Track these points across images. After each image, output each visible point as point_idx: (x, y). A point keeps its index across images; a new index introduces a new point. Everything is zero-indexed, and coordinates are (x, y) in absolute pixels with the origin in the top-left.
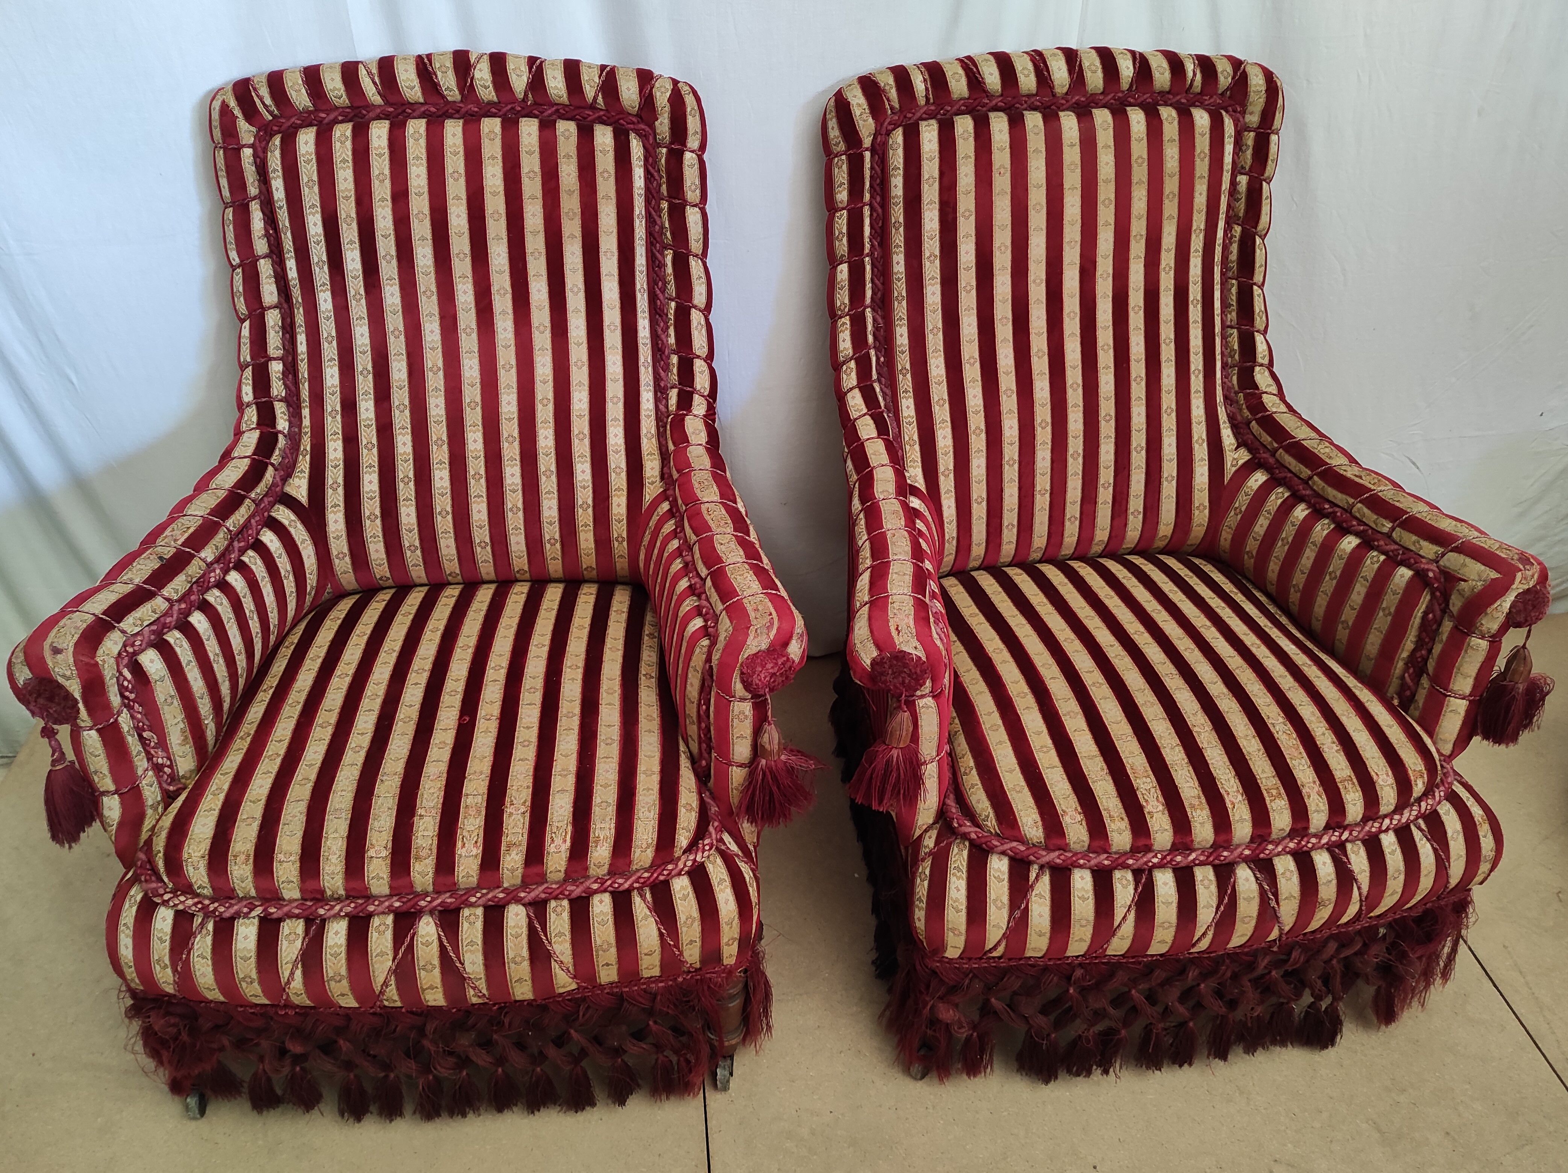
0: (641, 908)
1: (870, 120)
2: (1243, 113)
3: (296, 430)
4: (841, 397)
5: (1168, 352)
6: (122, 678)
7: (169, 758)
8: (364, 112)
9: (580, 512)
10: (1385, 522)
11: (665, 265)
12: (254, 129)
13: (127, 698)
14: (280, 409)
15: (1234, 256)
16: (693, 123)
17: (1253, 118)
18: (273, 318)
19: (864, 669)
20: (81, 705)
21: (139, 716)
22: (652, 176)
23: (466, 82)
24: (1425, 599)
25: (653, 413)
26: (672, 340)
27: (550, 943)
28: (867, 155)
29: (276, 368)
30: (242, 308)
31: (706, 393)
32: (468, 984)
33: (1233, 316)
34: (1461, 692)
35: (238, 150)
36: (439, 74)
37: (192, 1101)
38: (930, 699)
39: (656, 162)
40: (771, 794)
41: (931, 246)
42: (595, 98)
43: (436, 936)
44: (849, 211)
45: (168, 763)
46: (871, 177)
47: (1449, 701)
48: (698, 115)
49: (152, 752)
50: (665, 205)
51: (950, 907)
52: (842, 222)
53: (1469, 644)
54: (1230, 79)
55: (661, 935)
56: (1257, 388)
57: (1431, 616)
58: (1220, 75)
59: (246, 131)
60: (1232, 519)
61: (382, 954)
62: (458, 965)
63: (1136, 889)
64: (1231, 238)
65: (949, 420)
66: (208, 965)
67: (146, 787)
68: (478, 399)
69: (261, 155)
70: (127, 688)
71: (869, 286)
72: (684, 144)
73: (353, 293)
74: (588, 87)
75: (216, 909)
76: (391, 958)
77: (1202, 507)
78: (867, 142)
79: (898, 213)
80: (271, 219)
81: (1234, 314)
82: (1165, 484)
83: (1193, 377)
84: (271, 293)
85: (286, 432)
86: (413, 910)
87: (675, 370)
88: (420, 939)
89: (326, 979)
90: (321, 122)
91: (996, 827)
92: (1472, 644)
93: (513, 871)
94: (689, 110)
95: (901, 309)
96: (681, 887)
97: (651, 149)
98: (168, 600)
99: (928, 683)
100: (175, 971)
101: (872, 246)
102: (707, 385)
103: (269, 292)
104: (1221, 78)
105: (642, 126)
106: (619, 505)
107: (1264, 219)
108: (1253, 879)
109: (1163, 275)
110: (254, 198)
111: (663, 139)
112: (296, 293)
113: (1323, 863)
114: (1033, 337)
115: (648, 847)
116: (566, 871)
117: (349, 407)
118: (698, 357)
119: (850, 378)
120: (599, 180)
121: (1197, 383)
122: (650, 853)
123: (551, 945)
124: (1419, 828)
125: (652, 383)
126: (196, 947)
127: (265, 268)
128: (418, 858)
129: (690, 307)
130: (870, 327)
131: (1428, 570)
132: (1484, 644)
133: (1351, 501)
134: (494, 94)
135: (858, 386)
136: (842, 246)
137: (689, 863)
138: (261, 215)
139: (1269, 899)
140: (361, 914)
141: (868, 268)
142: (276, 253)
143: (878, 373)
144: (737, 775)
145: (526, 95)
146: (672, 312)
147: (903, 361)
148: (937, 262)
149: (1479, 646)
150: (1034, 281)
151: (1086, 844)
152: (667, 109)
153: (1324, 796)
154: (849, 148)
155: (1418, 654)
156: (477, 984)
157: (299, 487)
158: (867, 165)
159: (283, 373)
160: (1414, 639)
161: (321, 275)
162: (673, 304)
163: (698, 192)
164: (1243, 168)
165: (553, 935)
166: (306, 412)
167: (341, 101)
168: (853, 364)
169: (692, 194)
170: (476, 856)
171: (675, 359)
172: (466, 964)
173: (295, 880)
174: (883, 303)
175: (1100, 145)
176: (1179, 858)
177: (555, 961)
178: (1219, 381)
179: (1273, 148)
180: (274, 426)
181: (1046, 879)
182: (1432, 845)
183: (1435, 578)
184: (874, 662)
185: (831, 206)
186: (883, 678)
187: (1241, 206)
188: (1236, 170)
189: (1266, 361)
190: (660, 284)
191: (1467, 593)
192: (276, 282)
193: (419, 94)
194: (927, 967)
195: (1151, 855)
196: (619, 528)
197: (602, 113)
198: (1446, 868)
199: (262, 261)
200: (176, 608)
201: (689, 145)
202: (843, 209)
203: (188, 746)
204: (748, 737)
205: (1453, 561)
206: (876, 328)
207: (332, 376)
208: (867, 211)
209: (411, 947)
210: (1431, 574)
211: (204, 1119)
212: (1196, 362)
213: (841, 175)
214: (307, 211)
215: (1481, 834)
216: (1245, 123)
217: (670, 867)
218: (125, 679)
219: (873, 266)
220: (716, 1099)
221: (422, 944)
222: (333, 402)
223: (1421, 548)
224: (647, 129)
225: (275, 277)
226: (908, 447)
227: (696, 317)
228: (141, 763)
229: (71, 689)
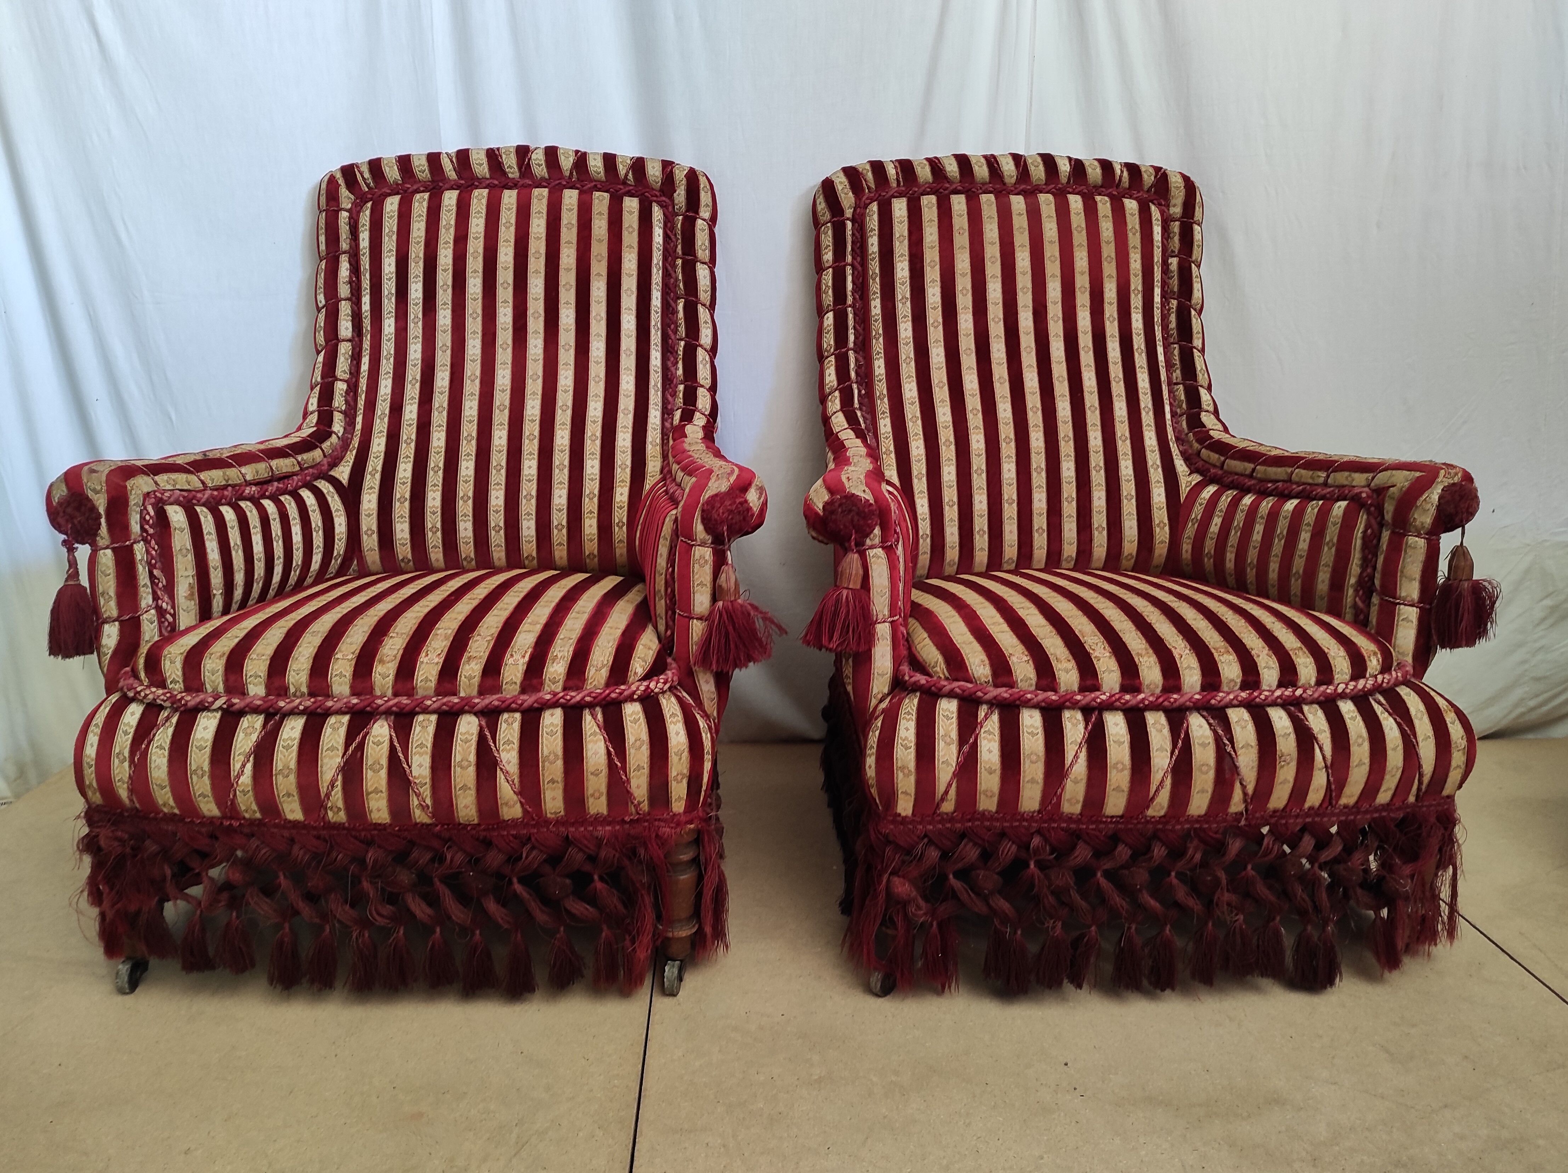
0: (591, 724)
1: (851, 194)
2: (1168, 206)
3: (350, 436)
4: (826, 420)
5: (1118, 388)
6: (145, 512)
7: (173, 607)
8: (441, 184)
9: (586, 501)
10: (1320, 473)
11: (677, 312)
12: (352, 197)
13: (146, 531)
14: (338, 418)
15: (1173, 325)
16: (705, 198)
17: (1176, 210)
18: (344, 349)
19: (817, 513)
20: (103, 521)
21: (154, 552)
22: (670, 238)
23: (524, 161)
24: (1362, 520)
25: (659, 428)
26: (680, 372)
27: (498, 751)
28: (849, 224)
29: (341, 387)
30: (321, 340)
31: (707, 413)
32: (413, 790)
33: (1177, 374)
34: (1409, 599)
35: (336, 213)
36: (504, 156)
37: (124, 969)
38: (880, 549)
39: (673, 228)
40: (727, 634)
41: (903, 290)
42: (626, 175)
43: (388, 737)
44: (833, 268)
45: (172, 611)
46: (853, 242)
47: (1399, 610)
48: (709, 192)
49: (159, 593)
50: (679, 262)
51: (900, 746)
52: (828, 278)
53: (1407, 543)
54: (1153, 178)
55: (609, 753)
56: (1204, 426)
57: (1369, 531)
58: (1143, 173)
59: (346, 197)
60: (1190, 530)
61: (332, 749)
62: (405, 766)
63: (1086, 728)
64: (1169, 310)
65: (921, 433)
66: (164, 757)
67: (146, 621)
68: (507, 403)
69: (354, 216)
70: (147, 522)
71: (851, 331)
72: (697, 212)
73: (412, 316)
74: (621, 167)
75: (182, 698)
76: (341, 755)
77: (1162, 525)
78: (849, 213)
79: (874, 267)
80: (355, 269)
81: (1178, 372)
82: (1125, 502)
83: (1143, 414)
84: (347, 329)
85: (340, 435)
86: (368, 709)
87: (681, 395)
88: (371, 738)
89: (274, 773)
90: (405, 191)
91: (945, 670)
92: (1410, 542)
93: (470, 678)
94: (702, 186)
95: (878, 345)
96: (633, 712)
97: (670, 216)
98: (203, 483)
99: (877, 531)
100: (132, 761)
101: (854, 299)
102: (708, 407)
103: (345, 328)
104: (1145, 176)
105: (664, 198)
106: (621, 494)
107: (1196, 294)
108: (1206, 726)
109: (1107, 324)
110: (345, 252)
111: (680, 208)
112: (367, 323)
113: (1280, 719)
114: (994, 366)
115: (603, 666)
116: (522, 683)
117: (396, 409)
118: (702, 386)
119: (835, 404)
120: (625, 234)
121: (1148, 418)
122: (604, 673)
123: (499, 753)
124: (1379, 703)
125: (660, 405)
126: (156, 738)
127: (345, 308)
128: (381, 661)
129: (697, 346)
130: (852, 366)
131: (1361, 493)
132: (1421, 543)
133: (1289, 470)
134: (545, 170)
135: (841, 410)
136: (828, 298)
137: (642, 688)
138: (348, 265)
139: (1225, 745)
140: (319, 710)
141: (851, 316)
142: (355, 298)
143: (860, 403)
144: (697, 628)
145: (571, 173)
146: (681, 349)
147: (881, 387)
148: (909, 304)
149: (1417, 544)
150: (993, 319)
151: (1034, 682)
152: (684, 182)
153: (1273, 656)
154: (833, 216)
155: (1365, 574)
156: (422, 790)
157: (343, 472)
158: (849, 232)
159: (346, 392)
160: (1359, 563)
161: (389, 305)
162: (682, 343)
163: (707, 252)
164: (1173, 251)
165: (502, 743)
166: (359, 419)
167: (424, 175)
168: (837, 394)
169: (703, 253)
170: (437, 663)
171: (681, 387)
172: (413, 768)
173: (262, 675)
174: (864, 346)
175: (1044, 215)
176: (1128, 697)
177: (501, 769)
178: (1169, 422)
179: (1197, 236)
180: (330, 427)
181: (995, 717)
182: (1395, 720)
183: (1368, 497)
184: (826, 505)
185: (819, 268)
186: (833, 517)
187: (1175, 283)
188: (1166, 254)
189: (1211, 408)
190: (672, 326)
191: (1397, 495)
192: (352, 321)
193: (486, 170)
194: (881, 834)
195: (1098, 693)
196: (620, 514)
197: (631, 188)
198: (1414, 746)
199: (343, 302)
200: (208, 492)
201: (701, 214)
202: (829, 267)
203: (193, 603)
204: (708, 585)
205: (1382, 478)
206: (858, 366)
207: (385, 387)
208: (849, 270)
209: (361, 747)
210: (1364, 495)
211: (132, 995)
212: (1146, 401)
213: (827, 239)
214: (385, 254)
215: (1448, 720)
216: (1170, 215)
217: (623, 687)
218: (148, 513)
219: (855, 314)
220: (662, 1004)
221: (374, 743)
222: (383, 407)
223: (1353, 480)
224: (667, 200)
225: (352, 316)
226: (884, 456)
227: (702, 356)
228: (146, 599)
229: (97, 503)
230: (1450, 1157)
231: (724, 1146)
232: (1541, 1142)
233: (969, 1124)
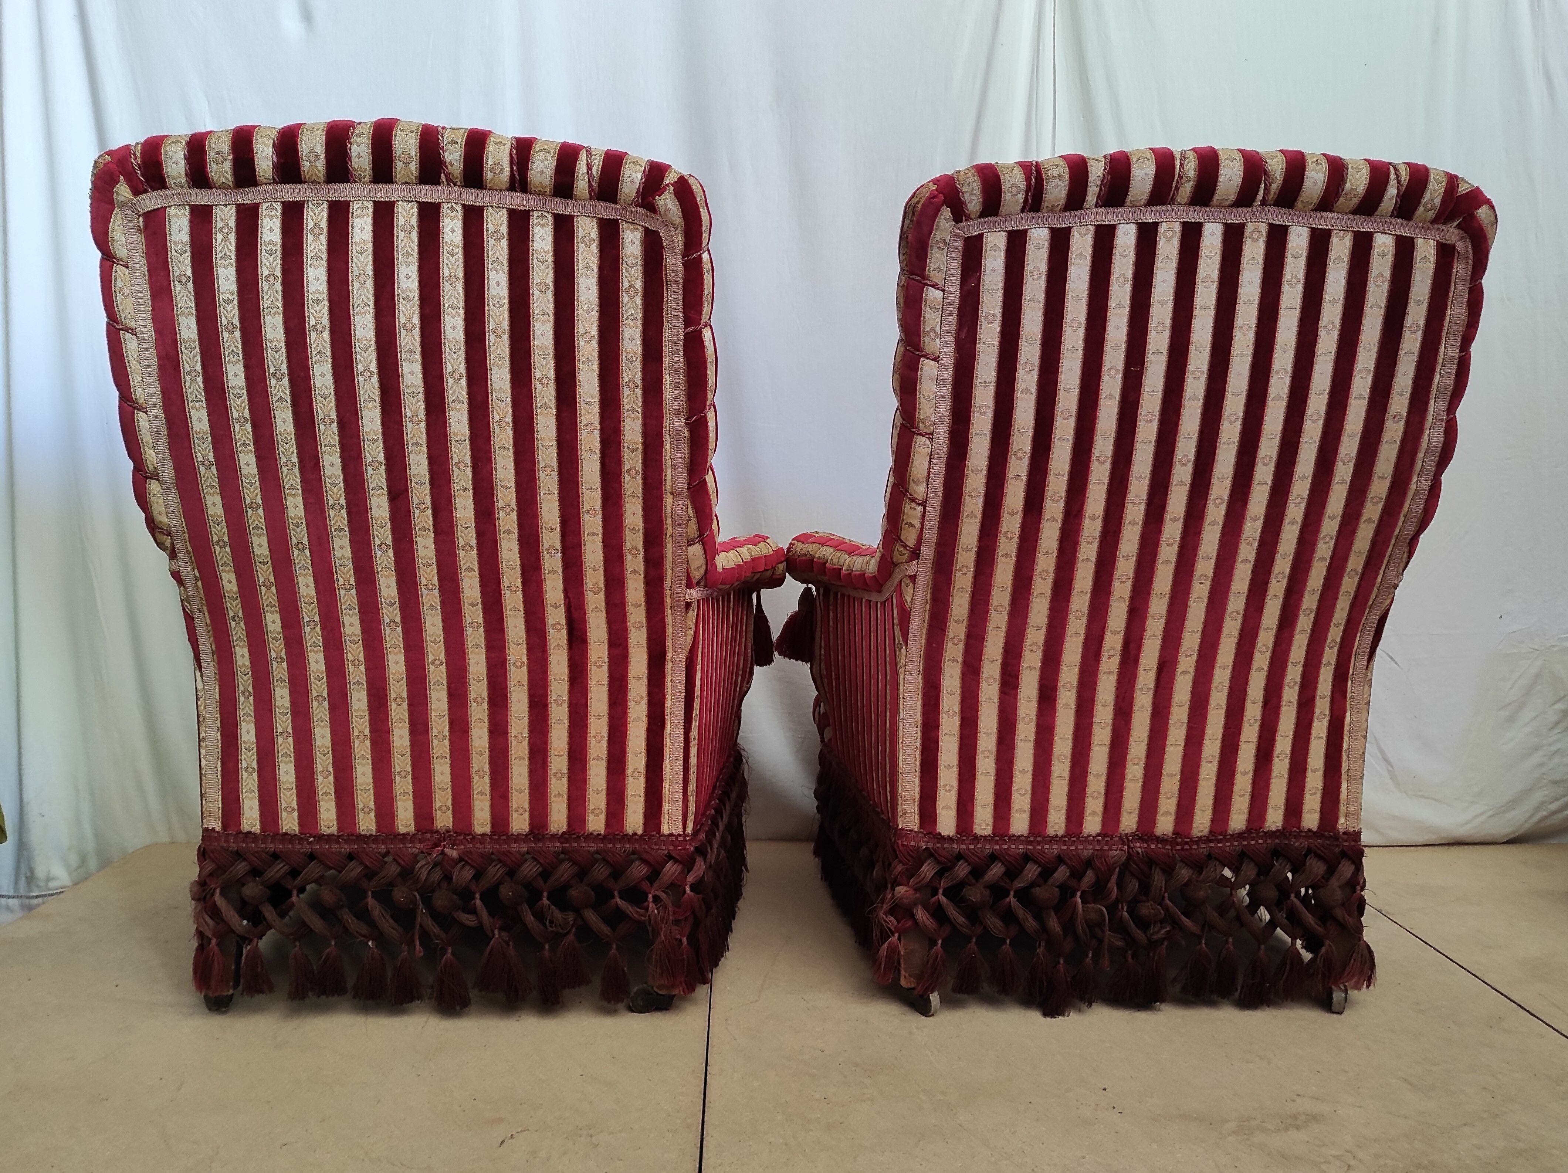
230: (1468, 1162)
231: (786, 1144)
232: (1554, 1151)
233: (1015, 1132)
